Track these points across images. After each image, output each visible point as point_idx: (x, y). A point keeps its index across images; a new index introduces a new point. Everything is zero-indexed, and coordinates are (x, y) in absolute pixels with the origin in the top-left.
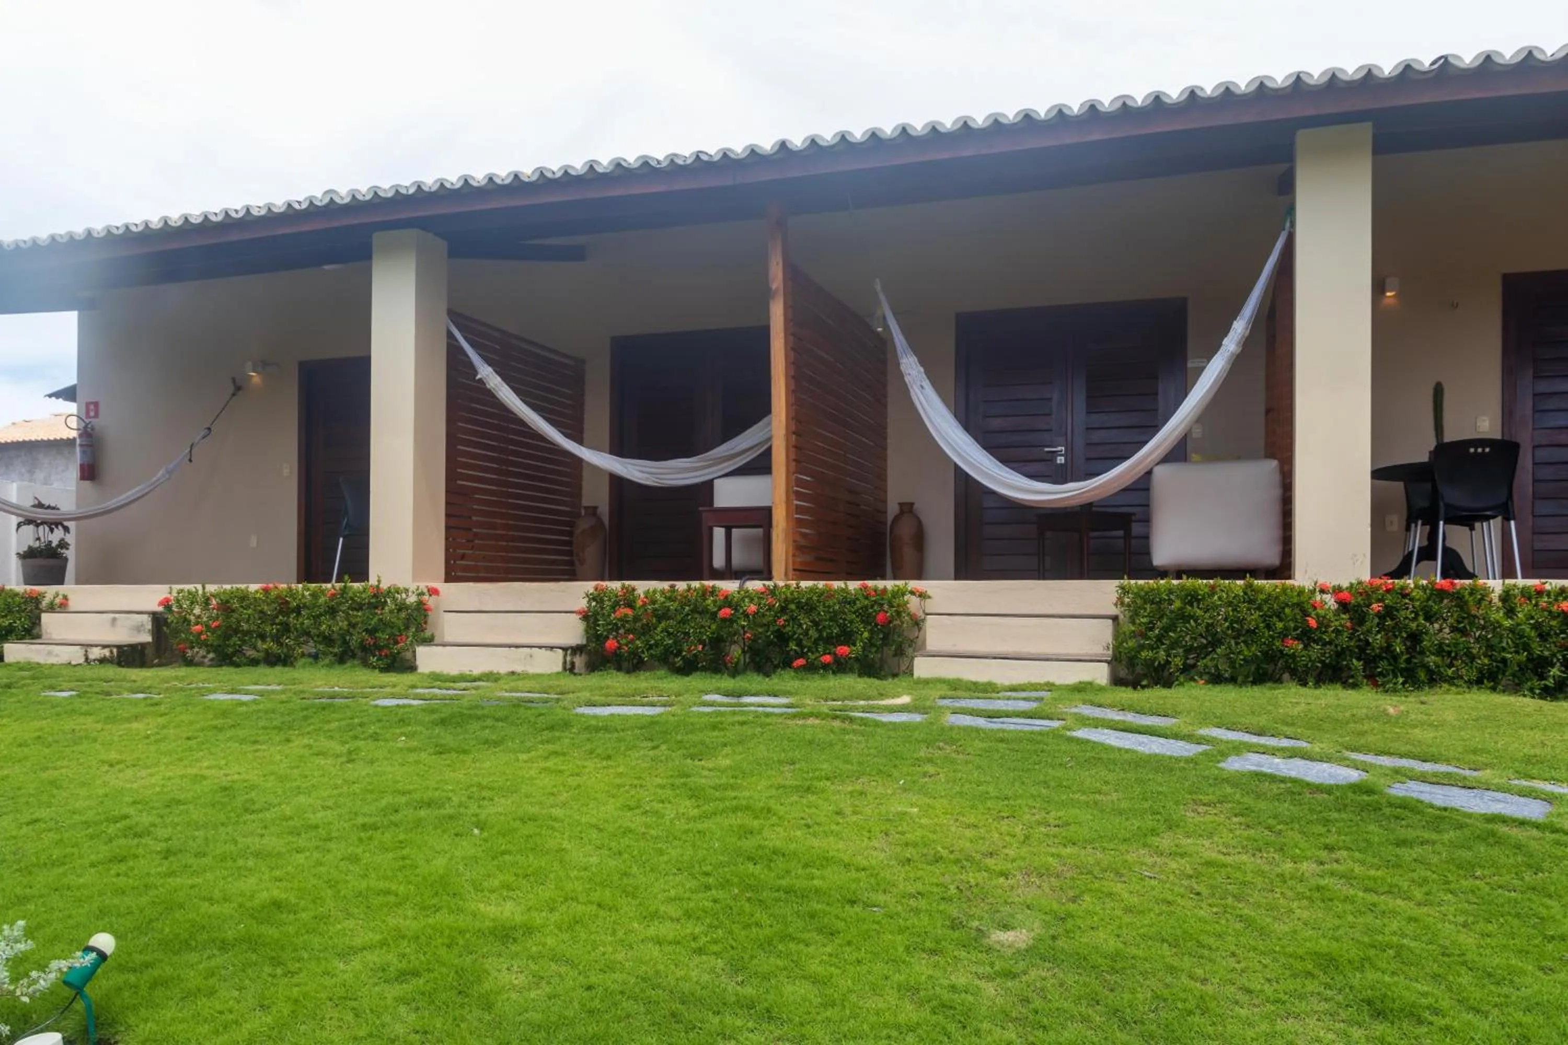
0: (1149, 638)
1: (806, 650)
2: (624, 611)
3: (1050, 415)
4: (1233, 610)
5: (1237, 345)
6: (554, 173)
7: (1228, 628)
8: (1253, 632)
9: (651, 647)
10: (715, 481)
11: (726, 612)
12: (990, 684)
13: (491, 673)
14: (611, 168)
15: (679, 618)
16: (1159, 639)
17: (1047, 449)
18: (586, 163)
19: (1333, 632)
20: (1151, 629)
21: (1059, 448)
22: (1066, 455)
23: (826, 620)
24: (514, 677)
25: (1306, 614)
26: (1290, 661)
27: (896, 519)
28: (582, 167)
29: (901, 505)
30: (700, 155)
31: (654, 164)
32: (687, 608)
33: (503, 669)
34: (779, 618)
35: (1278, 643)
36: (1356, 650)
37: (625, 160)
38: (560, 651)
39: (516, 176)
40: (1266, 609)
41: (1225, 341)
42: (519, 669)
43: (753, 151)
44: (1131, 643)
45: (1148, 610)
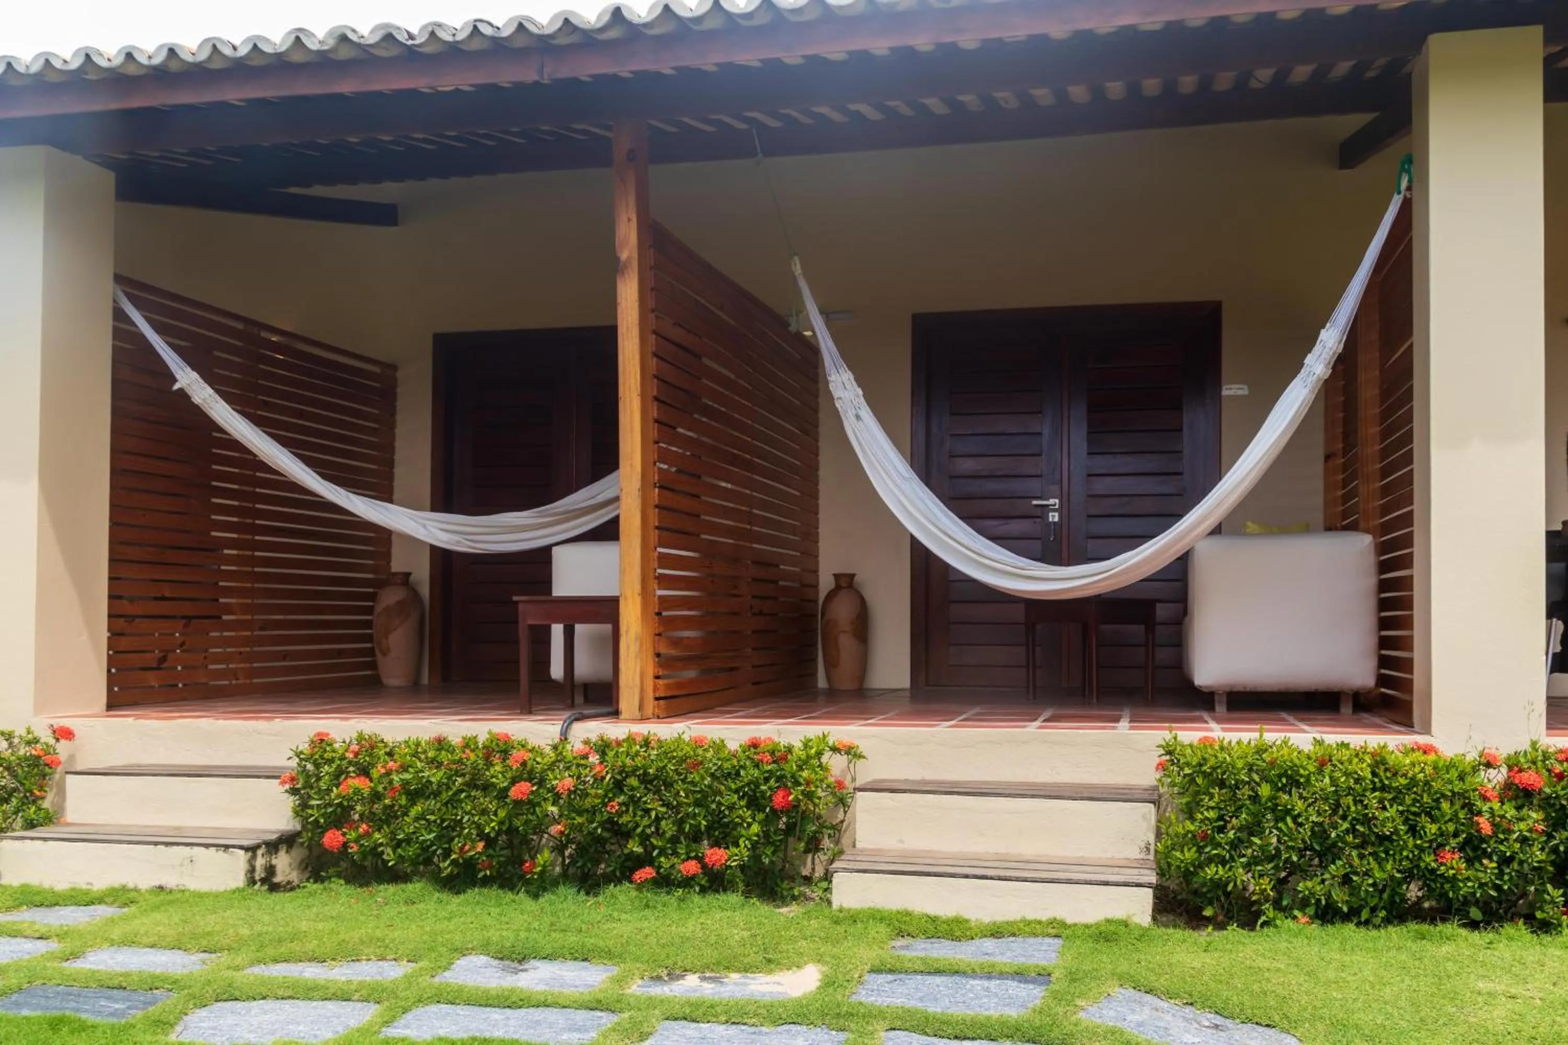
0: (1219, 845)
1: (655, 853)
2: (355, 783)
3: (1040, 455)
4: (1356, 802)
5: (1326, 366)
6: (235, 48)
7: (1347, 831)
8: (1388, 838)
9: (399, 844)
10: (555, 549)
11: (522, 790)
12: (959, 921)
13: (124, 889)
14: (331, 42)
15: (445, 796)
16: (1235, 845)
17: (1035, 502)
18: (290, 32)
19: (1515, 840)
20: (1221, 830)
21: (1052, 501)
22: (1060, 511)
23: (689, 805)
24: (162, 897)
25: (1474, 813)
26: (1447, 886)
27: (831, 596)
28: (283, 40)
29: (837, 576)
30: (478, 24)
31: (402, 37)
32: (460, 780)
33: (144, 880)
34: (611, 800)
35: (1429, 859)
36: (1551, 869)
37: (354, 31)
38: (242, 852)
39: (172, 52)
40: (1408, 800)
41: (1309, 359)
42: (170, 880)
43: (567, 21)
44: (1190, 854)
45: (1216, 799)
